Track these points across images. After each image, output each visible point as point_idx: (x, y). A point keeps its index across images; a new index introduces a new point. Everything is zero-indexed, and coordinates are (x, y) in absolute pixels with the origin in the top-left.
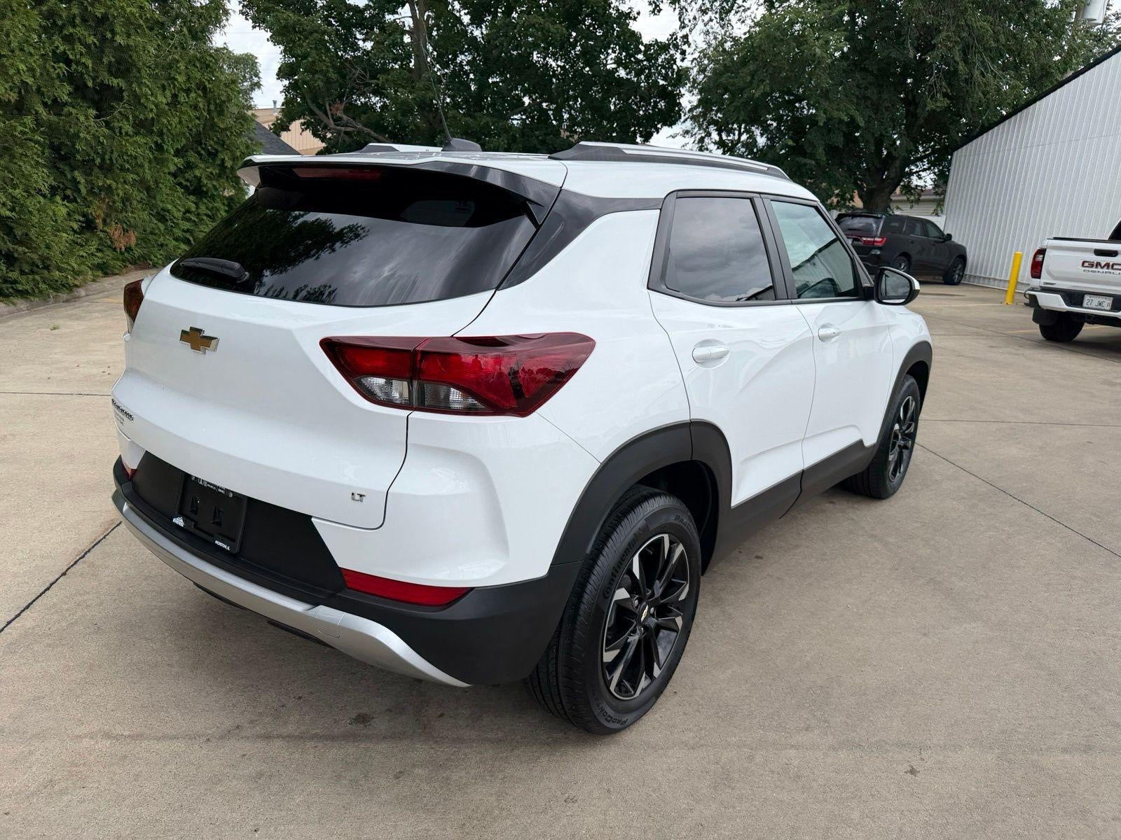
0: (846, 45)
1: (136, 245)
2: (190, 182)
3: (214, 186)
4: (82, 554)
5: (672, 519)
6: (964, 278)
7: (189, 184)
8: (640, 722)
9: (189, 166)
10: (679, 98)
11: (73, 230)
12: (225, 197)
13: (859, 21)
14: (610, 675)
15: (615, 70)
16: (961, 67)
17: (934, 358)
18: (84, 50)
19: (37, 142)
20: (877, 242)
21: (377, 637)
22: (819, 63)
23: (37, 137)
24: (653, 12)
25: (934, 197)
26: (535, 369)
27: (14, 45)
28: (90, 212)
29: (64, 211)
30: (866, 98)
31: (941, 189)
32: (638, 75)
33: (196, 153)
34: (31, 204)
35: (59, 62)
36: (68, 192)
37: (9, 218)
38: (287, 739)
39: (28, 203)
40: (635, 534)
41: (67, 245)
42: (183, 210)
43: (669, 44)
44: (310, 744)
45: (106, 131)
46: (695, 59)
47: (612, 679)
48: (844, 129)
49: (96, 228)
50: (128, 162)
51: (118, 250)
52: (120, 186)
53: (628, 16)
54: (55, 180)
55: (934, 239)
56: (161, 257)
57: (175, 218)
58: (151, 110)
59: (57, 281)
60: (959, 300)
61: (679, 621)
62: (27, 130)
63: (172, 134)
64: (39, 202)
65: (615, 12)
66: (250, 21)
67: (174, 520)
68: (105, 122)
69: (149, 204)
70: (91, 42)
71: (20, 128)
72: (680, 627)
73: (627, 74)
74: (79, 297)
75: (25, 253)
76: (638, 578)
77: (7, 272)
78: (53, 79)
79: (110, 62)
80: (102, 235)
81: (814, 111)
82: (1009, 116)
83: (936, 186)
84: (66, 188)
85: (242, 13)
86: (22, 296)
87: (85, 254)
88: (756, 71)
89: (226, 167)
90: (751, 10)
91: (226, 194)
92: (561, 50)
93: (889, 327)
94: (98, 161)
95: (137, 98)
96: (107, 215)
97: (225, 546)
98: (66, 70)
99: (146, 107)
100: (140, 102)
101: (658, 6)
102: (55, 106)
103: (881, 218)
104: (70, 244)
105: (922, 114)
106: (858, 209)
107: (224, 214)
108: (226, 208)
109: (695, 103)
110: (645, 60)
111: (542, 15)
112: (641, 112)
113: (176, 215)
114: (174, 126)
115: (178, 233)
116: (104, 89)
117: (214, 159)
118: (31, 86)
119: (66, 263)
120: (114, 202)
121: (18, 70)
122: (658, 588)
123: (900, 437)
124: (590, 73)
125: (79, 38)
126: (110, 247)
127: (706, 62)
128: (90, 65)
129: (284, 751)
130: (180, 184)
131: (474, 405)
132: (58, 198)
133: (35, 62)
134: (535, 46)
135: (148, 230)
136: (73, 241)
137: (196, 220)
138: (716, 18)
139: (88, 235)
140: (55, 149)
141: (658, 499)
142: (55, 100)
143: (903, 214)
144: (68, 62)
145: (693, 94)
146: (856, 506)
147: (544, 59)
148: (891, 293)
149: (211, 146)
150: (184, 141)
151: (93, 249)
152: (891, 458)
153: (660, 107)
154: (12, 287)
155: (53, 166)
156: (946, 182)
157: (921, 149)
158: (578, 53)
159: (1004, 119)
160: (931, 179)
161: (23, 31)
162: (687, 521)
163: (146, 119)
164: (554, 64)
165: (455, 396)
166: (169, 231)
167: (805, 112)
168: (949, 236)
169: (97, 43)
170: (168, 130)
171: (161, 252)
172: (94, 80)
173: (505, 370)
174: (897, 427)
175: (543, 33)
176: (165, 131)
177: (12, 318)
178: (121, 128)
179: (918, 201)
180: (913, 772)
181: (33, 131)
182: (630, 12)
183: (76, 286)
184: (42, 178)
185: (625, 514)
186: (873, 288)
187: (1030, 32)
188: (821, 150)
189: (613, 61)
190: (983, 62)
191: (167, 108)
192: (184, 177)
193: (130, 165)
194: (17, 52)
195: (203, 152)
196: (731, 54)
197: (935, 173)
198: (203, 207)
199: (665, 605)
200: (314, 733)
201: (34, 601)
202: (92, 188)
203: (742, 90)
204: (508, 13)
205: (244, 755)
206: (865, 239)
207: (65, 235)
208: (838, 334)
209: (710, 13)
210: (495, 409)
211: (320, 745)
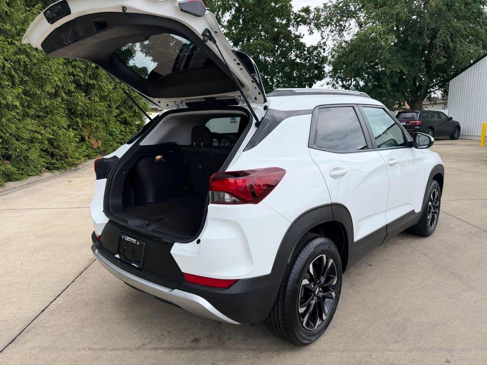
0: (396, 40)
1: (101, 146)
2: (122, 119)
3: (132, 120)
4: (80, 273)
5: (326, 248)
6: (460, 136)
7: (122, 120)
8: (318, 341)
9: (122, 113)
10: (323, 69)
11: (77, 142)
12: (136, 124)
13: (401, 29)
14: (303, 319)
15: (295, 59)
16: (451, 44)
17: (445, 172)
18: (80, 70)
19: (62, 108)
20: (417, 123)
21: (199, 302)
22: (384, 49)
23: (63, 106)
24: (310, 34)
25: (442, 101)
26: (261, 184)
27: (53, 70)
28: (83, 134)
29: (73, 134)
30: (407, 61)
31: (445, 98)
32: (305, 60)
33: (124, 107)
34: (60, 132)
35: (70, 76)
36: (75, 127)
37: (52, 138)
38: (164, 349)
39: (59, 132)
40: (309, 255)
41: (74, 148)
42: (120, 131)
43: (318, 46)
44: (174, 352)
45: (89, 101)
46: (330, 52)
47: (303, 321)
48: (399, 75)
49: (86, 140)
50: (97, 113)
51: (94, 149)
52: (94, 123)
53: (299, 36)
54: (70, 122)
55: (444, 120)
56: (111, 150)
57: (116, 134)
58: (106, 92)
59: (70, 163)
60: (458, 146)
61: (333, 294)
62: (59, 103)
63: (115, 101)
64: (63, 131)
65: (293, 35)
66: (144, 53)
67: (116, 256)
68: (88, 98)
69: (106, 129)
70: (83, 67)
71: (56, 103)
72: (334, 297)
73: (300, 61)
74: (79, 169)
75: (58, 152)
76: (313, 274)
77: (51, 160)
78: (68, 82)
79: (90, 74)
80: (88, 143)
81: (384, 69)
82: (474, 63)
83: (443, 96)
84: (74, 125)
85: (141, 51)
86: (57, 170)
87: (81, 151)
88: (356, 55)
89: (136, 112)
90: (353, 29)
91: (137, 123)
92: (271, 53)
93: (422, 159)
94: (86, 113)
95: (100, 87)
96: (90, 135)
97: (136, 266)
98: (73, 79)
99: (104, 91)
100: (102, 89)
101: (312, 31)
102: (69, 93)
103: (418, 112)
104: (75, 147)
105: (433, 66)
106: (408, 109)
107: (136, 131)
108: (137, 129)
109: (331, 70)
110: (307, 54)
111: (263, 40)
112: (307, 76)
113: (117, 133)
114: (115, 97)
115: (117, 140)
116: (88, 84)
117: (131, 109)
118: (60, 86)
119: (74, 155)
120: (92, 129)
121: (55, 80)
122: (323, 279)
123: (432, 208)
124: (284, 62)
125: (78, 66)
126: (91, 147)
127: (334, 53)
128: (82, 76)
129: (163, 355)
130: (118, 121)
131: (235, 200)
132: (71, 130)
133: (61, 76)
134: (260, 53)
135: (106, 140)
136: (77, 146)
137: (125, 134)
138: (337, 34)
139: (82, 143)
140: (69, 110)
141: (319, 239)
142: (69, 91)
143: (428, 110)
144: (74, 76)
145: (330, 66)
146: (415, 240)
147: (265, 58)
148: (421, 144)
149: (130, 104)
150: (119, 103)
151: (84, 148)
152: (429, 218)
153: (315, 73)
154: (53, 166)
155: (69, 117)
156: (447, 95)
157: (434, 81)
158: (279, 54)
159: (471, 65)
160: (440, 94)
161: (57, 65)
162: (333, 248)
163: (104, 95)
164: (269, 59)
165: (227, 197)
166: (114, 140)
167: (380, 70)
168: (451, 118)
169: (85, 67)
170: (113, 99)
171: (111, 148)
172: (84, 81)
173: (247, 185)
174: (430, 203)
175: (263, 47)
176: (112, 99)
177: (53, 179)
178: (94, 100)
179: (435, 104)
180: (448, 361)
181: (61, 103)
182: (300, 35)
183: (78, 164)
184: (64, 122)
185: (305, 246)
186: (412, 142)
187: (481, 26)
188: (389, 85)
189: (294, 56)
190: (460, 41)
191: (112, 90)
192: (120, 118)
193: (99, 114)
194: (55, 73)
195: (127, 107)
196: (344, 48)
197: (442, 91)
198: (128, 129)
199: (327, 287)
200: (175, 347)
201: (61, 293)
202: (84, 124)
203: (351, 63)
204: (248, 40)
205: (147, 357)
206: (411, 122)
207: (73, 144)
208: (398, 163)
209: (335, 32)
210: (244, 201)
211: (178, 352)
